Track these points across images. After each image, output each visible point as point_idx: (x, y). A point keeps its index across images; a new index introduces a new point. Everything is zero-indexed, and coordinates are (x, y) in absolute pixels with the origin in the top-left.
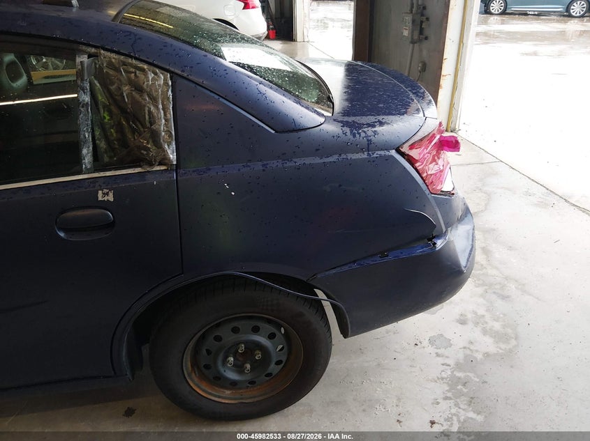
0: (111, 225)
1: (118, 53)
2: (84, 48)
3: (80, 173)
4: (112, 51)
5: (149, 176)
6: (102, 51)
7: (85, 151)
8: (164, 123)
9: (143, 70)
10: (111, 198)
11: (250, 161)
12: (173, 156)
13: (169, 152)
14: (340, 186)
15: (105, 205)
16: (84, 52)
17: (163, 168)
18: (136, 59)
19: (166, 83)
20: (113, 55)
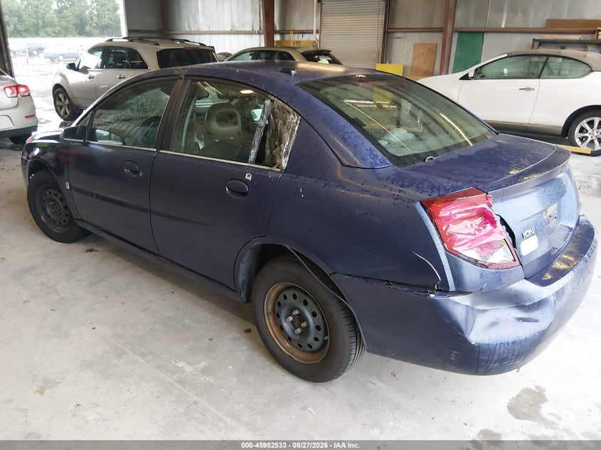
0: (245, 194)
1: (283, 101)
2: (270, 96)
3: (247, 163)
4: (280, 100)
5: (270, 172)
6: (276, 99)
7: (252, 151)
8: (288, 144)
9: (289, 112)
10: (250, 179)
11: (320, 179)
12: (284, 165)
13: (283, 161)
14: (366, 214)
15: (246, 182)
16: (269, 98)
17: (279, 170)
18: (289, 106)
19: (296, 122)
20: (281, 102)
